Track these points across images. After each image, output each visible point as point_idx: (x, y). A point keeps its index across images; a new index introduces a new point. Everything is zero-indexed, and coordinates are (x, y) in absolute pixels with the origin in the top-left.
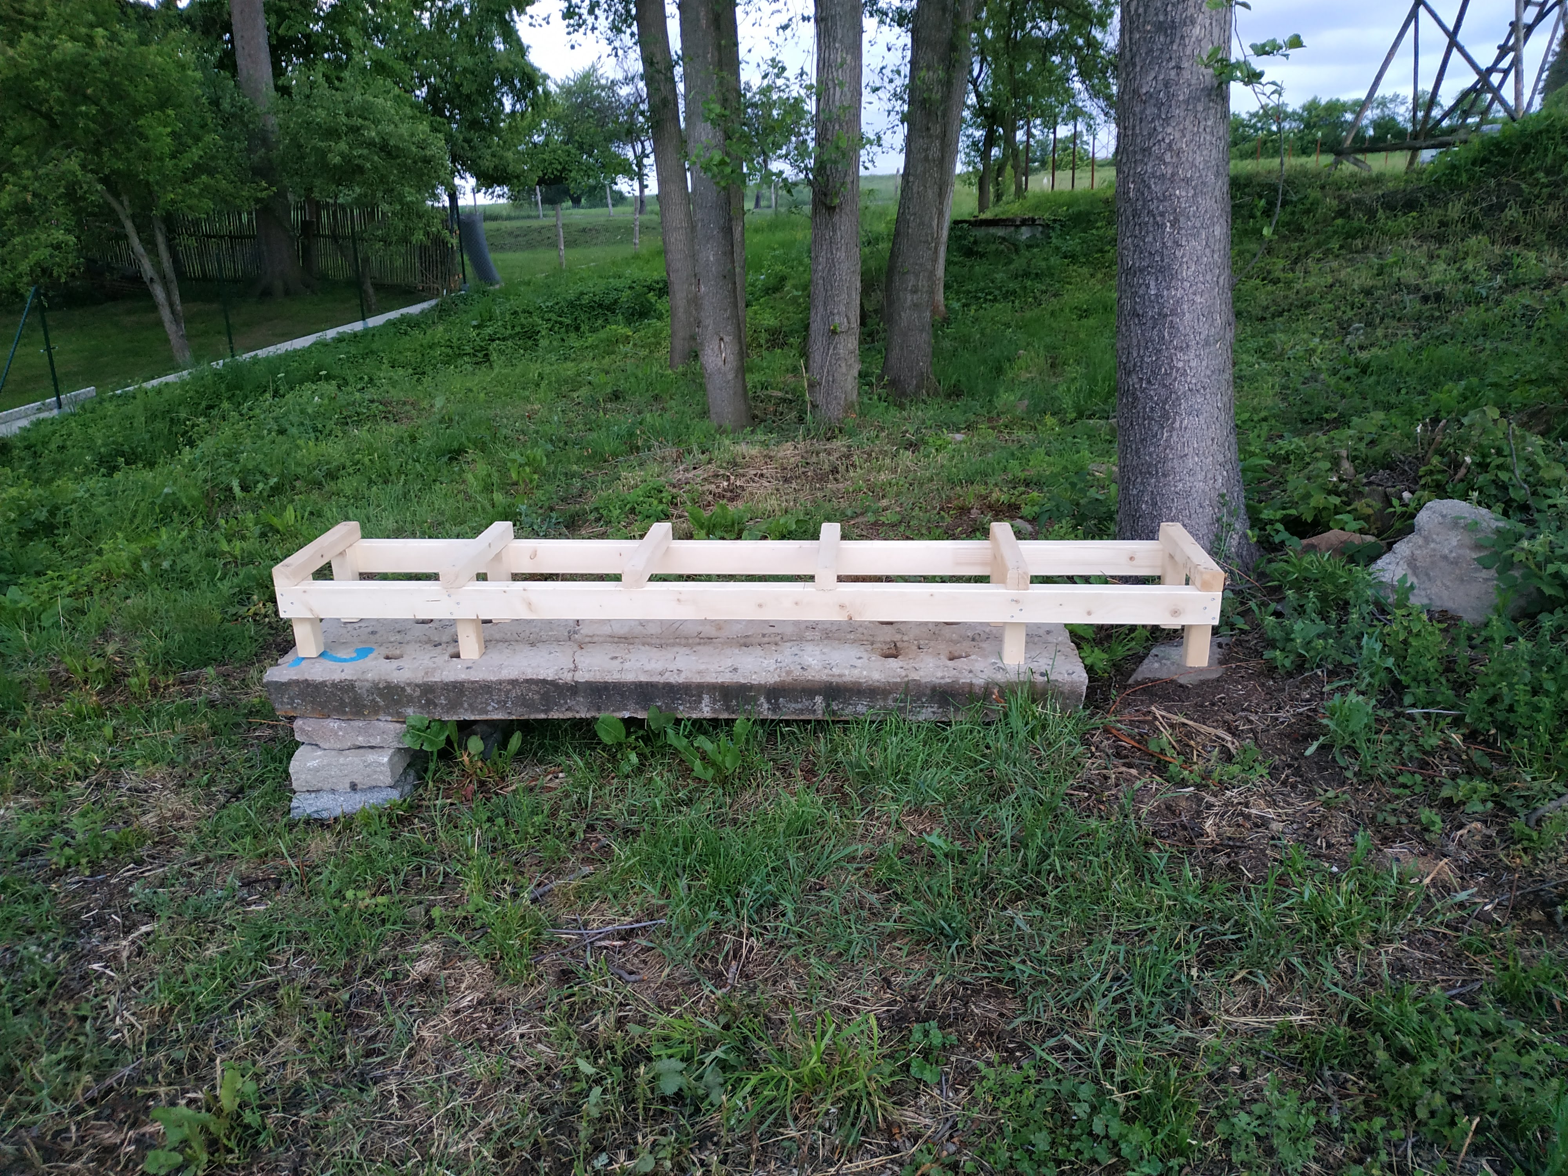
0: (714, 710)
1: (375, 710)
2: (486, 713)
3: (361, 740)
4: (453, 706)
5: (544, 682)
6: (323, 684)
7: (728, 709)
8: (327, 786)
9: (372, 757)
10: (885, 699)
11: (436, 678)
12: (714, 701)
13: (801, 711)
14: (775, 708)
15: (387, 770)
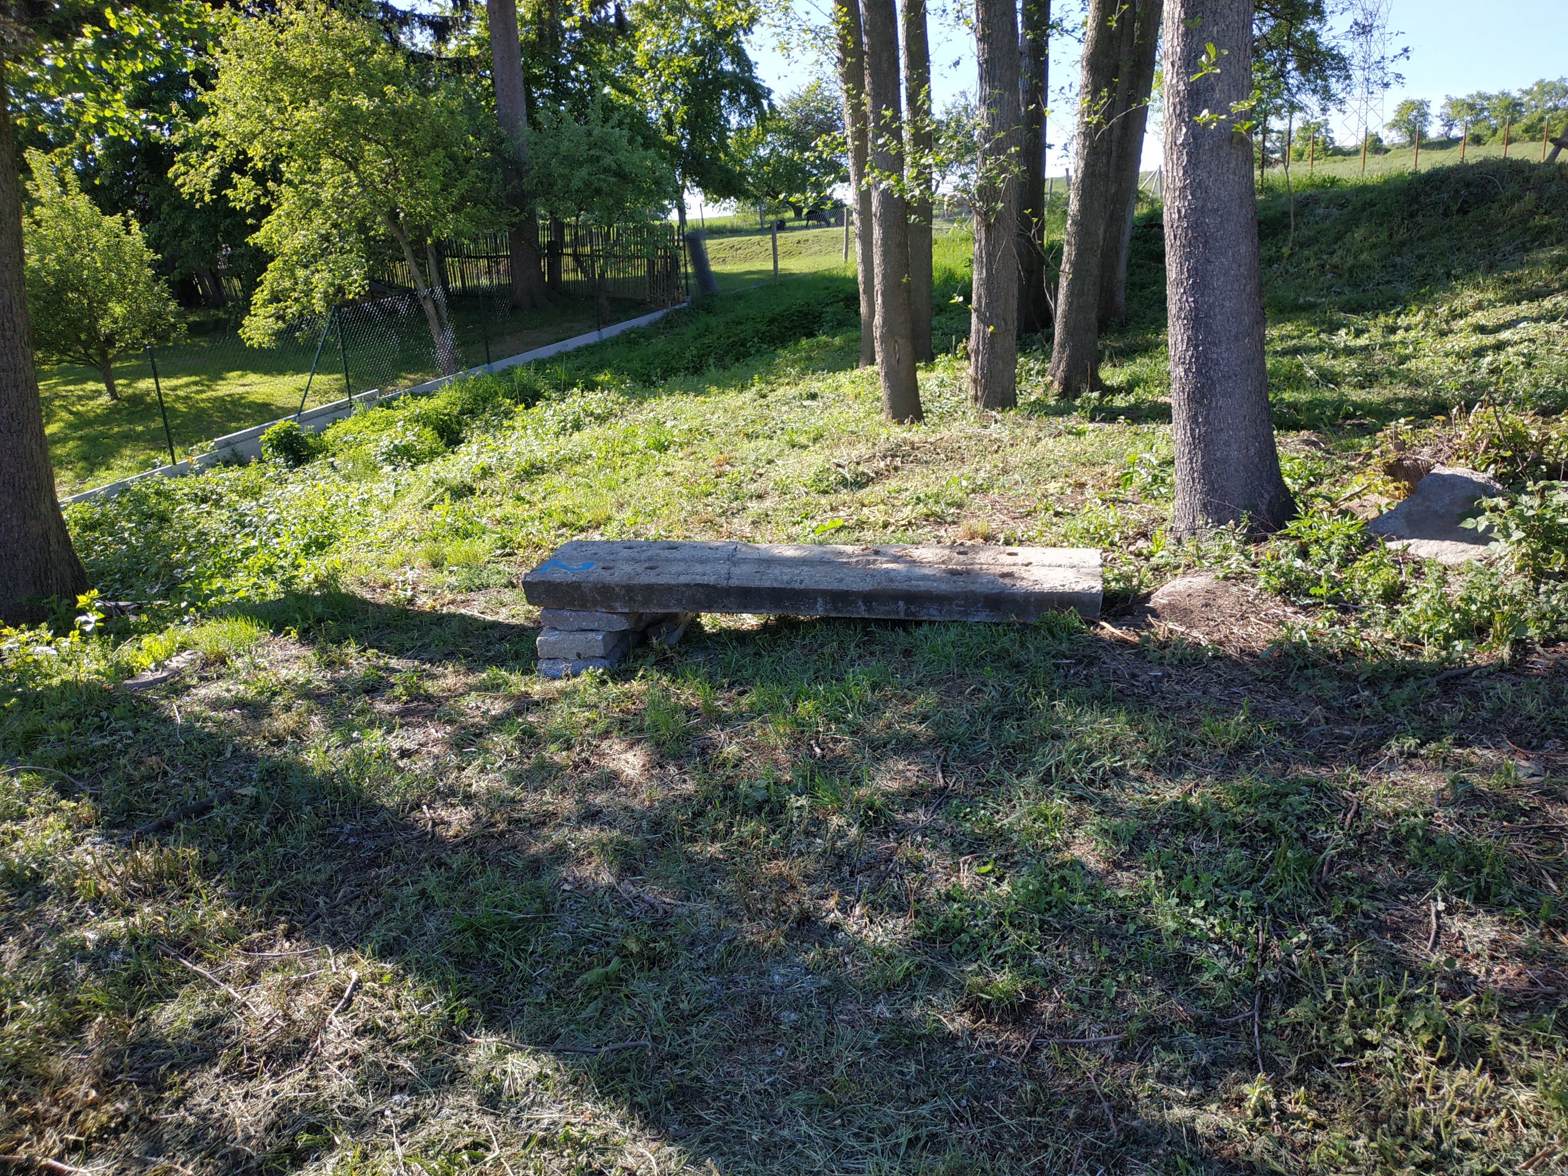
0: (826, 610)
1: (595, 603)
2: (668, 607)
3: (584, 625)
4: (646, 603)
5: (707, 585)
6: (560, 584)
7: (836, 609)
8: (561, 655)
9: (591, 635)
10: (950, 604)
11: (636, 581)
12: (826, 603)
13: (889, 612)
14: (869, 610)
15: (601, 644)
